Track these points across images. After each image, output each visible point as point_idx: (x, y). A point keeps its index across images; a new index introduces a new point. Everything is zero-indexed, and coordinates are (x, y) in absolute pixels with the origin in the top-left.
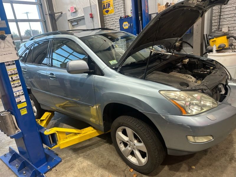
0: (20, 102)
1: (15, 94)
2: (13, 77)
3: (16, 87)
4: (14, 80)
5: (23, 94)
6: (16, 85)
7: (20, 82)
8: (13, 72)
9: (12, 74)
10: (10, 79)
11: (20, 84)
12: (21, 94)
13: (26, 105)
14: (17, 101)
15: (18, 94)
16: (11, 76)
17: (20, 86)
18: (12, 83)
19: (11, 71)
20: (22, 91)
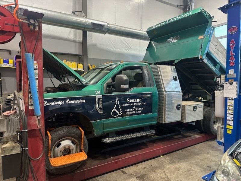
0: (229, 125)
1: (227, 118)
2: (230, 108)
3: (230, 114)
4: (230, 110)
5: (232, 121)
6: (230, 113)
7: (233, 112)
8: (231, 105)
9: (230, 106)
10: (228, 108)
11: (233, 113)
12: (231, 119)
13: (232, 129)
14: (227, 123)
15: (229, 119)
16: (229, 107)
17: (233, 114)
18: (228, 111)
19: (230, 103)
20: (233, 118)
